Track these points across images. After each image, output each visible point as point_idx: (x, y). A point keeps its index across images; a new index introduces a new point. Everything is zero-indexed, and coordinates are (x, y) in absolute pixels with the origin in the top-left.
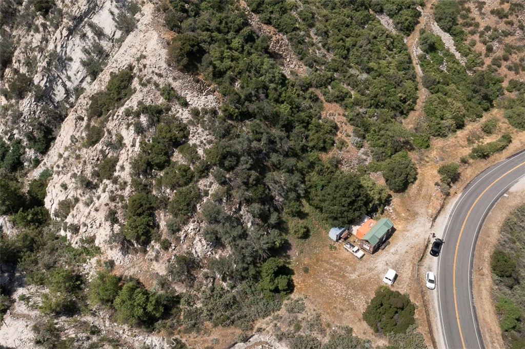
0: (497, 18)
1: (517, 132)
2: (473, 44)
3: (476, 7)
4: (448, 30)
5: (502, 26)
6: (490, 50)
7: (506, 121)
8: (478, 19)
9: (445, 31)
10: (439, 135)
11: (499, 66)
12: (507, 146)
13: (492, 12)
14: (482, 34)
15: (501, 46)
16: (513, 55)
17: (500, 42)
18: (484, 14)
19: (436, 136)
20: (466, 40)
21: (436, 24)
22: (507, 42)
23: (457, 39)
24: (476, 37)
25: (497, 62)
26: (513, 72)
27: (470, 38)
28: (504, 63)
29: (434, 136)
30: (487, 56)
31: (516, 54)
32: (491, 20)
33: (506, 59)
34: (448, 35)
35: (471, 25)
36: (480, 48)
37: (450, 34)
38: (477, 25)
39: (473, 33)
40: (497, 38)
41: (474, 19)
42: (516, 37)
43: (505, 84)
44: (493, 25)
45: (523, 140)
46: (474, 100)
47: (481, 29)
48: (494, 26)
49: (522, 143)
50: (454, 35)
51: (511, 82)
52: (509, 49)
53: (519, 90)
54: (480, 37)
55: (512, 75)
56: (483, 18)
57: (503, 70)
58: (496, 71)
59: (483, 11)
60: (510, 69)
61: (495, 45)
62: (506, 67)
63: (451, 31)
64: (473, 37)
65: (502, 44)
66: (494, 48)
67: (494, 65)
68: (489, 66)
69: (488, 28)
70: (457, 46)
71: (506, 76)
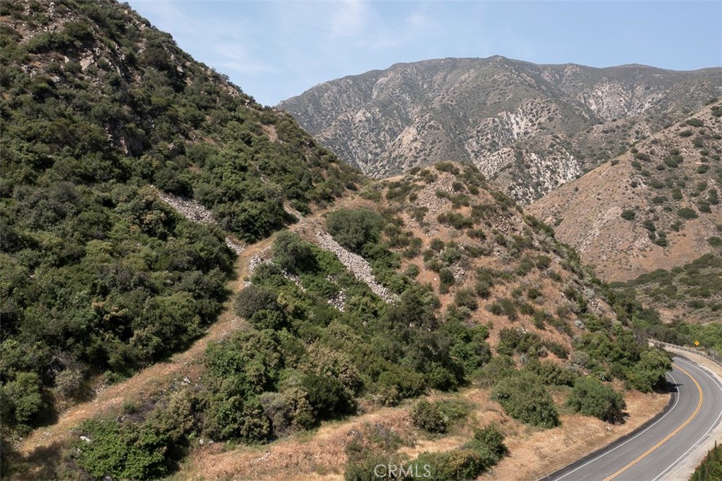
0: (452, 229)
1: (527, 431)
2: (415, 272)
3: (412, 217)
4: (357, 248)
5: (464, 240)
6: (448, 280)
7: (497, 405)
8: (418, 233)
9: (353, 250)
10: (235, 435)
11: (474, 308)
12: (493, 463)
13: (442, 220)
14: (428, 255)
15: (469, 273)
16: (497, 286)
17: (466, 266)
18: (428, 224)
19: (224, 439)
20: (398, 267)
21: (329, 237)
22: (479, 265)
23: (377, 262)
24: (419, 261)
25: (467, 303)
26: (506, 317)
27: (405, 265)
28: (482, 303)
29: (218, 440)
30: (444, 291)
31: (503, 284)
32: (444, 233)
33: (485, 295)
34: (358, 258)
35: (405, 243)
36: (429, 278)
37: (364, 257)
38: (418, 242)
39: (411, 255)
40: (458, 258)
41: (410, 234)
42: (494, 259)
43: (493, 341)
44: (446, 240)
45: (546, 450)
47: (426, 246)
48: (449, 241)
49: (543, 457)
50: (369, 257)
51: (502, 335)
52: (488, 277)
53: (525, 351)
54: (426, 260)
55: (503, 322)
56: (427, 231)
57: (483, 315)
58: (469, 316)
59: (425, 220)
60: (496, 310)
61: (457, 271)
62: (486, 308)
63: (363, 251)
64: (412, 262)
65: (470, 268)
66: (456, 277)
67: (460, 305)
68: (450, 308)
69: (437, 245)
70: (377, 274)
71: (491, 325)
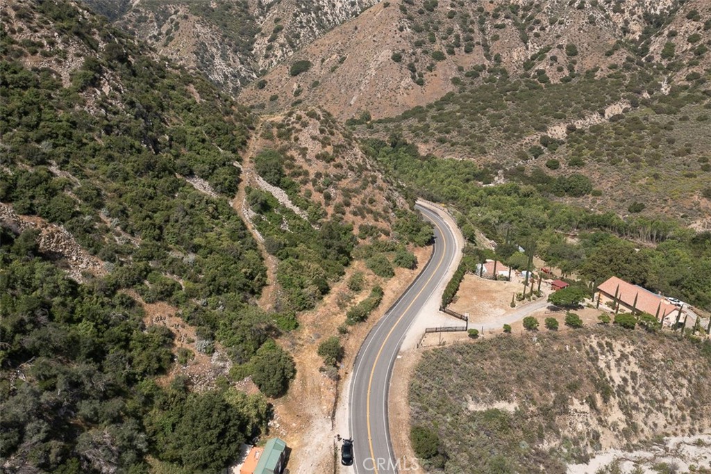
0: (324, 163)
1: (385, 281)
2: (309, 194)
3: (299, 154)
4: (277, 184)
5: (332, 171)
6: (328, 197)
7: (371, 271)
8: (306, 167)
9: (274, 185)
10: (305, 307)
11: (344, 214)
12: (381, 299)
13: (318, 157)
14: (314, 182)
15: (338, 191)
16: (353, 199)
17: (336, 187)
18: (310, 160)
19: (303, 310)
20: (300, 192)
21: (261, 179)
22: (343, 186)
23: (290, 192)
24: (310, 186)
25: (339, 209)
26: (360, 217)
27: (303, 188)
28: (347, 209)
29: (301, 311)
30: (327, 205)
31: (356, 197)
32: (319, 166)
33: (348, 205)
34: (278, 189)
35: (300, 174)
36: (318, 197)
37: (281, 188)
38: (306, 173)
39: (305, 182)
40: (331, 183)
41: (301, 167)
42: (349, 180)
43: (356, 232)
44: (323, 171)
45: (394, 289)
46: (330, 256)
47: (312, 177)
48: (324, 172)
49: (394, 292)
50: (285, 188)
51: (361, 228)
52: (347, 193)
53: (372, 235)
54: (314, 185)
55: (359, 221)
56: (311, 165)
57: (349, 217)
58: (343, 219)
59: (308, 157)
60: (355, 214)
61: (332, 191)
62: (350, 212)
63: (281, 184)
64: (306, 187)
65: (338, 189)
66: (332, 195)
67: (338, 213)
68: (333, 215)
69: (318, 175)
70: (292, 200)
71: (353, 223)
